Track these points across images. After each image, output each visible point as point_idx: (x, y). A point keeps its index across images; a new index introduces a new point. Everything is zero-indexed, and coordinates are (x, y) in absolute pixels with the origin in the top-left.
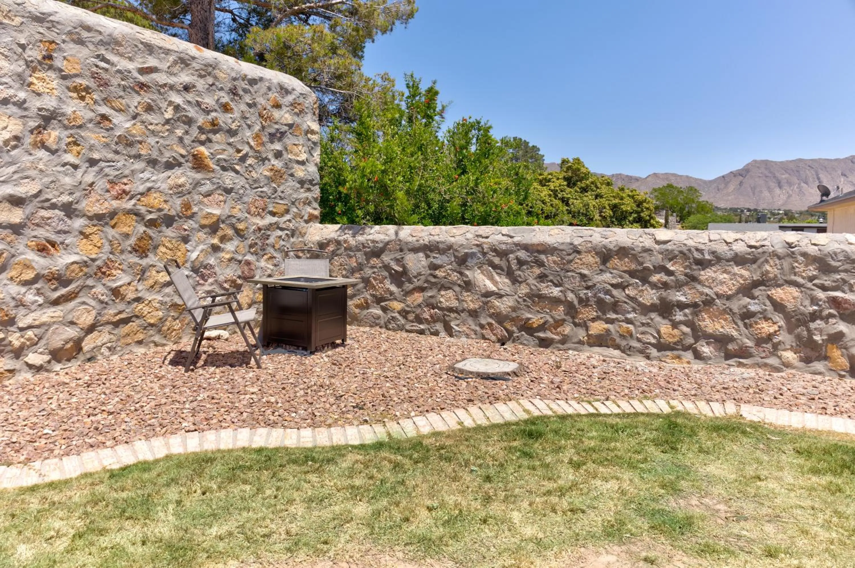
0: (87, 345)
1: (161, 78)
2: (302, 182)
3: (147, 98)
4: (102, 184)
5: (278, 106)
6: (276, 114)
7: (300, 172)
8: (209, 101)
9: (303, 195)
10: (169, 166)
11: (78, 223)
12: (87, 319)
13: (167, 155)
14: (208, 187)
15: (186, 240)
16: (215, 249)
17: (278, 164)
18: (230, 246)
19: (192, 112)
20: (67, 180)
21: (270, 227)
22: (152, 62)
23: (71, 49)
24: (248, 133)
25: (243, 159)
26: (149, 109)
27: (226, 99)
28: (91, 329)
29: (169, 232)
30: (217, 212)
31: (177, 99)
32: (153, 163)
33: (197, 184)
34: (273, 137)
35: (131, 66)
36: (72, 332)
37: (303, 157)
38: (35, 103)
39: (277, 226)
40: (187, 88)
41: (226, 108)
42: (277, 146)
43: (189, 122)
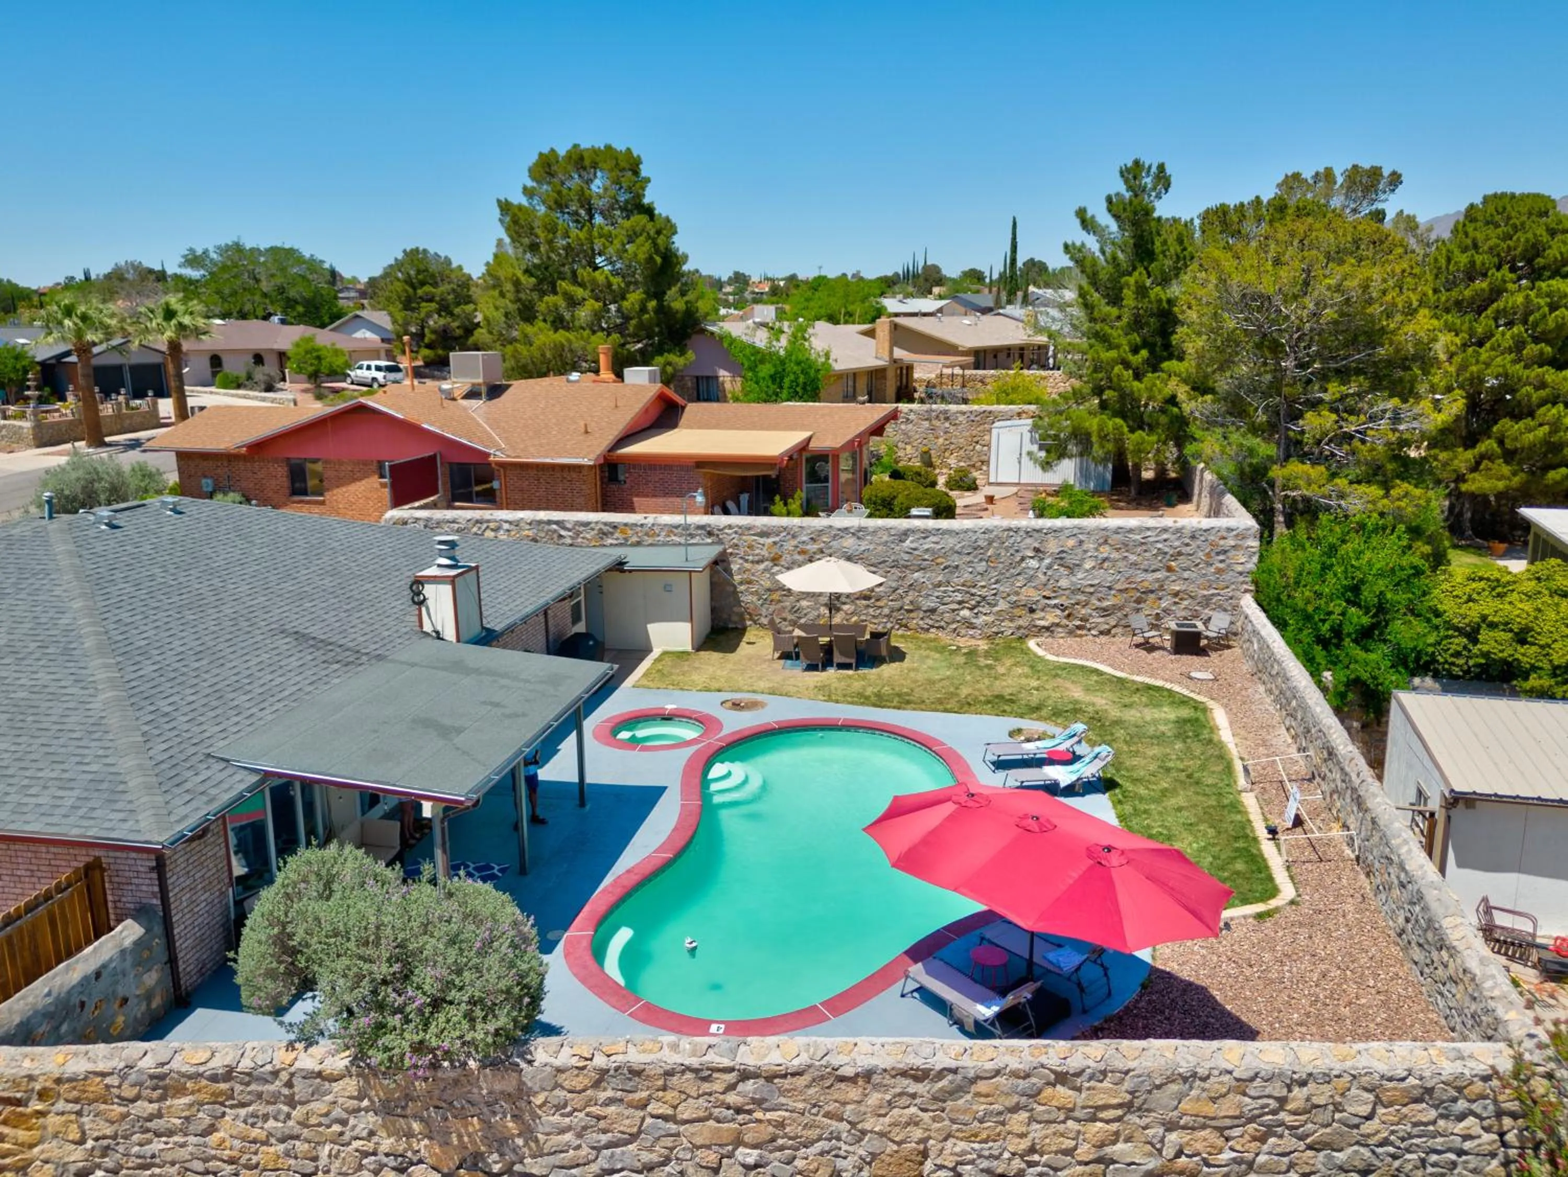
0: (1113, 632)
1: (1151, 539)
2: (1241, 573)
3: (1144, 547)
4: (1123, 579)
5: (1224, 538)
6: (1222, 542)
7: (1240, 568)
8: (1177, 543)
9: (1241, 579)
10: (1153, 571)
11: (1113, 592)
12: (1113, 623)
13: (1153, 567)
14: (1174, 578)
15: (1160, 599)
16: (1176, 603)
17: (1221, 566)
18: (1186, 603)
19: (1166, 549)
20: (1110, 579)
21: (1213, 595)
22: (1149, 533)
23: (1115, 536)
24: (1201, 554)
25: (1197, 565)
26: (1146, 551)
27: (1187, 541)
28: (1115, 627)
29: (1152, 596)
30: (1177, 588)
31: (1159, 546)
32: (1146, 571)
33: (1168, 577)
34: (1218, 554)
35: (1138, 537)
36: (1107, 627)
37: (1243, 560)
38: (1101, 556)
39: (1219, 594)
40: (1165, 540)
41: (1187, 545)
42: (1221, 557)
43: (1166, 553)
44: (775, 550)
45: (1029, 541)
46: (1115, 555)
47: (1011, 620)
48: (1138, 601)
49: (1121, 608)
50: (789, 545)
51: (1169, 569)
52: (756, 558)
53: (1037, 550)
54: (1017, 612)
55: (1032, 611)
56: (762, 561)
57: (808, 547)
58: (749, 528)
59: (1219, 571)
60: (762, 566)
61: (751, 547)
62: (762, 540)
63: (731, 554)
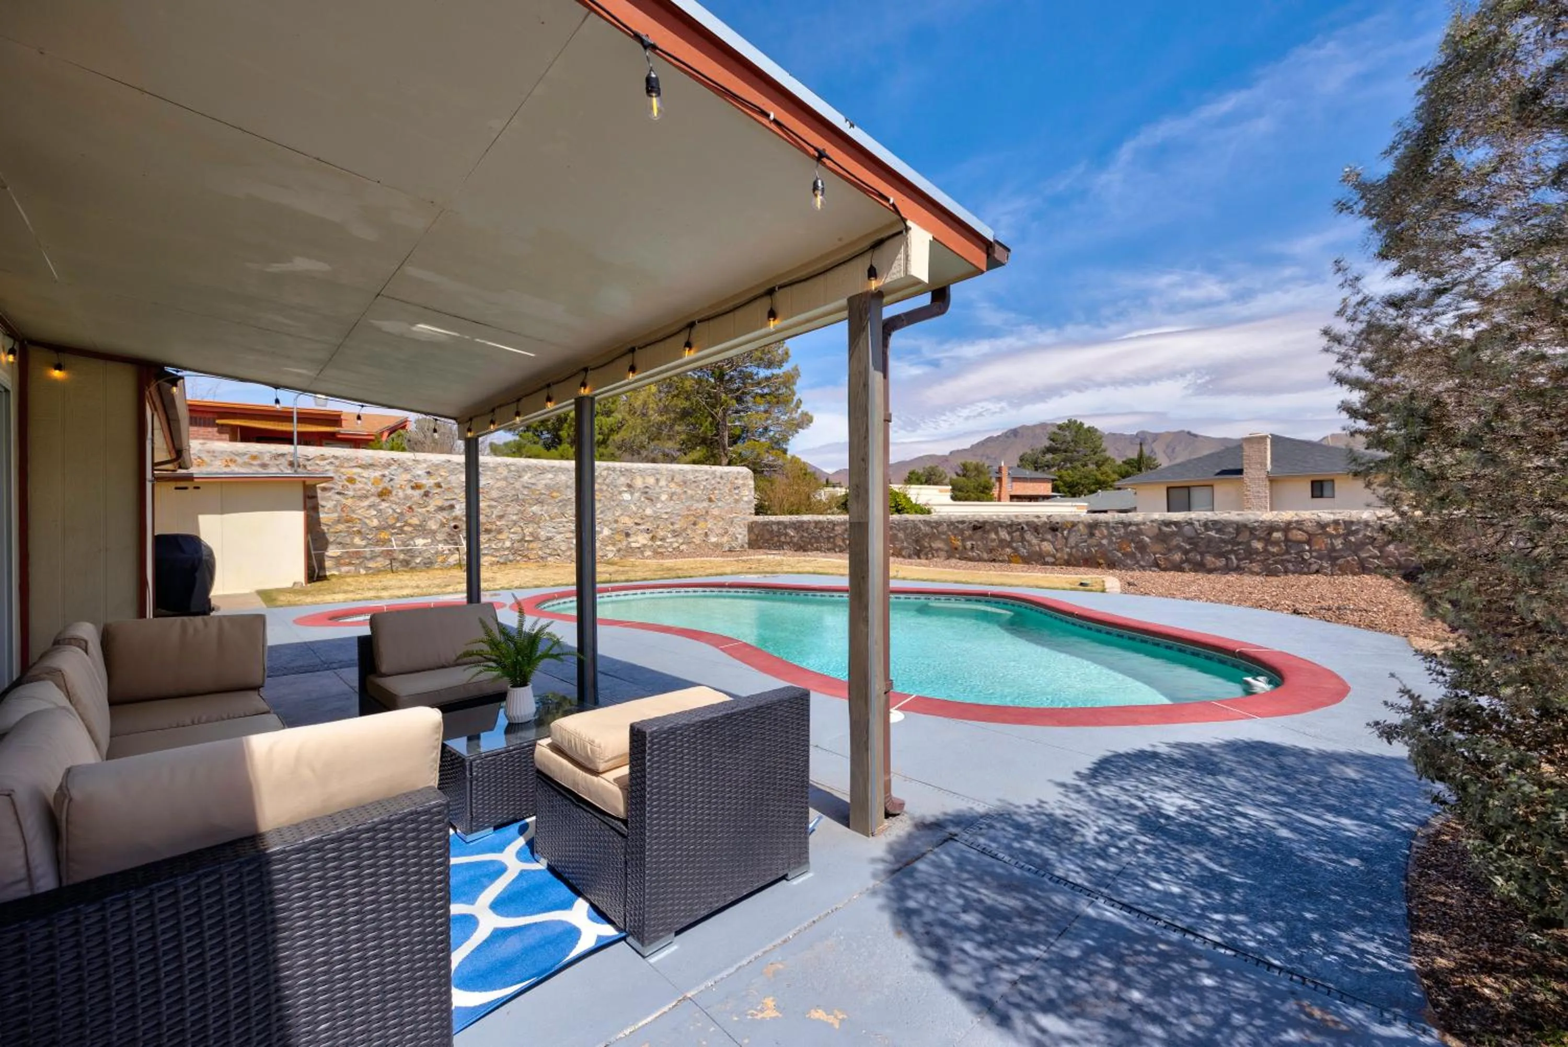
0: (681, 548)
1: (699, 479)
2: (747, 503)
3: (696, 484)
4: (685, 507)
5: (738, 478)
6: (737, 481)
8: (713, 482)
9: (748, 506)
11: (679, 518)
12: (681, 541)
13: (701, 499)
14: (713, 506)
15: (707, 521)
16: (715, 524)
17: (738, 497)
18: (721, 523)
19: (708, 486)
20: (677, 508)
21: (734, 517)
22: (697, 474)
24: (726, 489)
25: (725, 497)
26: (697, 487)
27: (718, 480)
28: (682, 544)
29: (702, 519)
30: (716, 513)
31: (704, 483)
32: (698, 501)
33: (710, 505)
34: (735, 489)
35: (691, 477)
36: (677, 544)
37: (748, 494)
38: (670, 490)
40: (707, 480)
41: (720, 482)
42: (737, 491)
43: (708, 489)
44: (385, 484)
45: (622, 479)
46: (679, 490)
47: (614, 545)
48: (694, 524)
49: (685, 530)
50: (402, 478)
51: (710, 500)
52: (359, 493)
53: (629, 486)
54: (617, 537)
55: (628, 535)
56: (366, 497)
57: (424, 482)
58: (348, 460)
59: (737, 501)
60: (366, 503)
61: (351, 480)
62: (365, 473)
63: (324, 489)
